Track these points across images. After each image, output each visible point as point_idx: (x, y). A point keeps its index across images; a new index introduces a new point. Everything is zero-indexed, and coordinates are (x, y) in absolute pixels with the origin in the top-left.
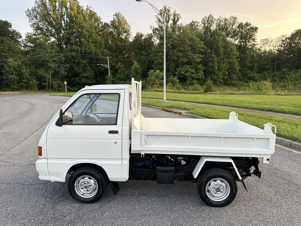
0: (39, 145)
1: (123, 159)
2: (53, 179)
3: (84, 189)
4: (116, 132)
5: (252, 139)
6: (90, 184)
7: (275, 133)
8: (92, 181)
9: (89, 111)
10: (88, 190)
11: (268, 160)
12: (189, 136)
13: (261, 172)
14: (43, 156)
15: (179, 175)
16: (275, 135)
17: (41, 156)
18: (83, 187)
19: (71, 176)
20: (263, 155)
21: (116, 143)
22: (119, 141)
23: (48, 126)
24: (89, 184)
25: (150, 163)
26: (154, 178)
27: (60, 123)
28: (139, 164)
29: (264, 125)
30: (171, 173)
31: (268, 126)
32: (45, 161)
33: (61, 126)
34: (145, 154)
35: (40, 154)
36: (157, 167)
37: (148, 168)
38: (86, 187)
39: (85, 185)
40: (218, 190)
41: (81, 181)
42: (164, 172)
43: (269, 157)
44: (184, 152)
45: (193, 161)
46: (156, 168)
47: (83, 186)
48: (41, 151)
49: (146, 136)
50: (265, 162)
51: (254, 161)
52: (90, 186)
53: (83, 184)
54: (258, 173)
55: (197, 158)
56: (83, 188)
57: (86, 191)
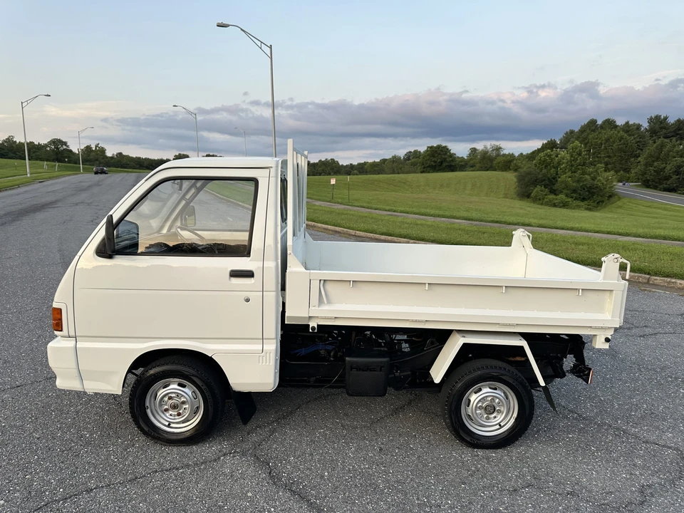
0: (55, 305)
1: (266, 339)
2: (92, 387)
3: (171, 412)
4: (249, 274)
5: (574, 292)
6: (183, 399)
7: (627, 278)
8: (188, 391)
9: (178, 224)
10: (179, 414)
11: (607, 340)
12: (425, 284)
13: (590, 369)
14: (65, 332)
15: (397, 374)
16: (627, 283)
17: (61, 330)
18: (166, 407)
19: (137, 380)
20: (596, 328)
21: (248, 300)
22: (255, 296)
23: (77, 257)
24: (180, 398)
25: (330, 347)
26: (342, 384)
27: (107, 250)
28: (303, 351)
29: (603, 259)
30: (381, 370)
31: (611, 262)
32: (71, 343)
33: (110, 257)
34: (318, 325)
35: (59, 326)
36: (347, 358)
37: (325, 359)
38: (174, 407)
39: (171, 402)
40: (491, 409)
41: (162, 392)
42: (363, 370)
43: (609, 334)
44: (413, 321)
45: (432, 343)
46: (344, 360)
47: (166, 404)
48: (61, 319)
49: (322, 282)
50: (600, 344)
51: (575, 344)
52: (183, 403)
53: (166, 399)
54: (582, 371)
55: (441, 336)
56: (166, 410)
57: (175, 416)
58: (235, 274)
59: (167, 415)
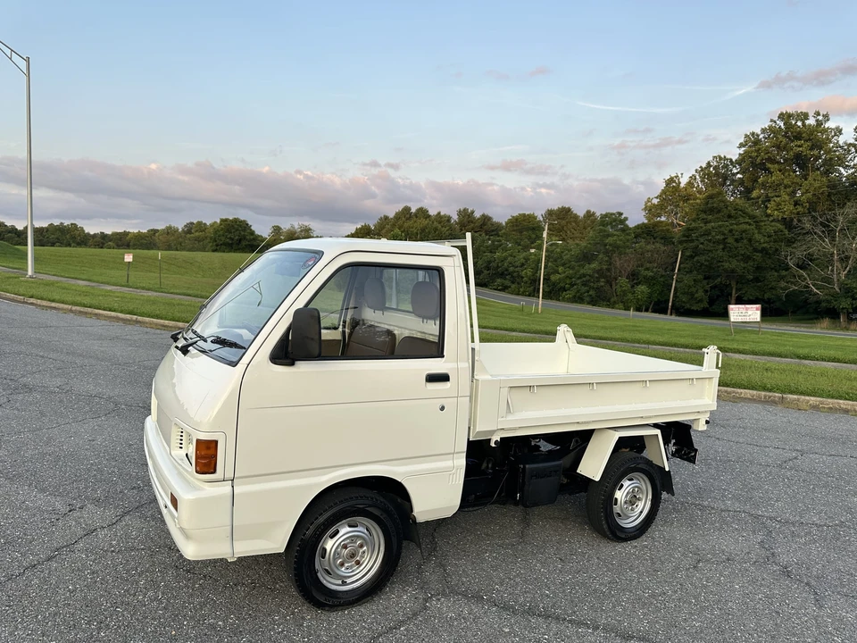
1: (457, 453)
3: (346, 565)
4: (444, 378)
5: (688, 382)
7: (720, 366)
10: (357, 563)
11: (707, 422)
12: (593, 383)
13: (697, 450)
14: (219, 474)
16: (719, 371)
17: (213, 473)
21: (442, 408)
22: (450, 403)
27: (285, 353)
30: (555, 475)
31: (712, 353)
32: (225, 489)
33: (291, 363)
34: (500, 439)
35: (210, 467)
36: (528, 466)
38: (351, 556)
40: (633, 500)
42: (541, 477)
43: (707, 417)
44: (581, 423)
45: (577, 441)
48: (215, 456)
50: (702, 426)
52: (361, 546)
54: (687, 453)
57: (351, 567)
58: (432, 378)
59: (343, 569)
